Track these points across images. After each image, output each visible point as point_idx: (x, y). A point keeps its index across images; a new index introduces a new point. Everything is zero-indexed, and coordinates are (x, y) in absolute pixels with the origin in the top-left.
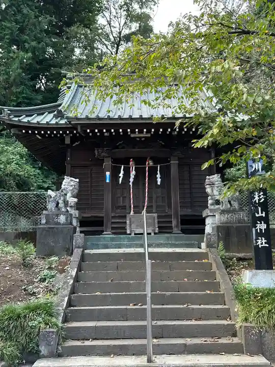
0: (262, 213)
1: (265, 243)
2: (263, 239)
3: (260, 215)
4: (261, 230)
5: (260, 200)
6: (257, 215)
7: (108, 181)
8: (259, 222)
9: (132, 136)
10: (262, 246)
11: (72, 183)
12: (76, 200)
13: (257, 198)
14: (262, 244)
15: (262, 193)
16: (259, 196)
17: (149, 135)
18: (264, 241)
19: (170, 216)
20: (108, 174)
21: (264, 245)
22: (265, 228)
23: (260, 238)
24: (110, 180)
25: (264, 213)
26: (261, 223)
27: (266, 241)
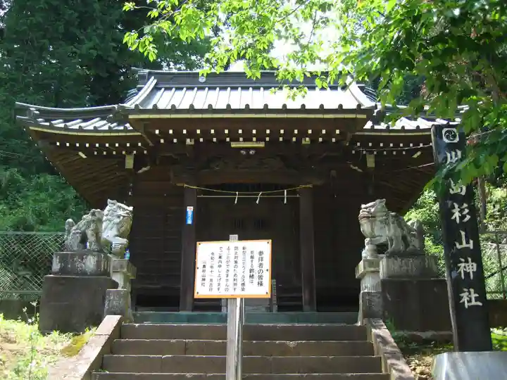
0: (468, 242)
1: (477, 299)
2: (472, 290)
3: (464, 245)
4: (467, 274)
5: (462, 217)
6: (458, 246)
7: (189, 222)
8: (463, 260)
9: (234, 145)
10: (470, 304)
11: (121, 212)
12: (124, 241)
13: (457, 215)
14: (470, 301)
15: (465, 205)
16: (461, 211)
17: (262, 145)
18: (474, 296)
19: (299, 290)
20: (190, 210)
21: (474, 303)
22: (475, 270)
23: (465, 290)
24: (193, 221)
25: (471, 242)
26: (467, 261)
27: (477, 295)
